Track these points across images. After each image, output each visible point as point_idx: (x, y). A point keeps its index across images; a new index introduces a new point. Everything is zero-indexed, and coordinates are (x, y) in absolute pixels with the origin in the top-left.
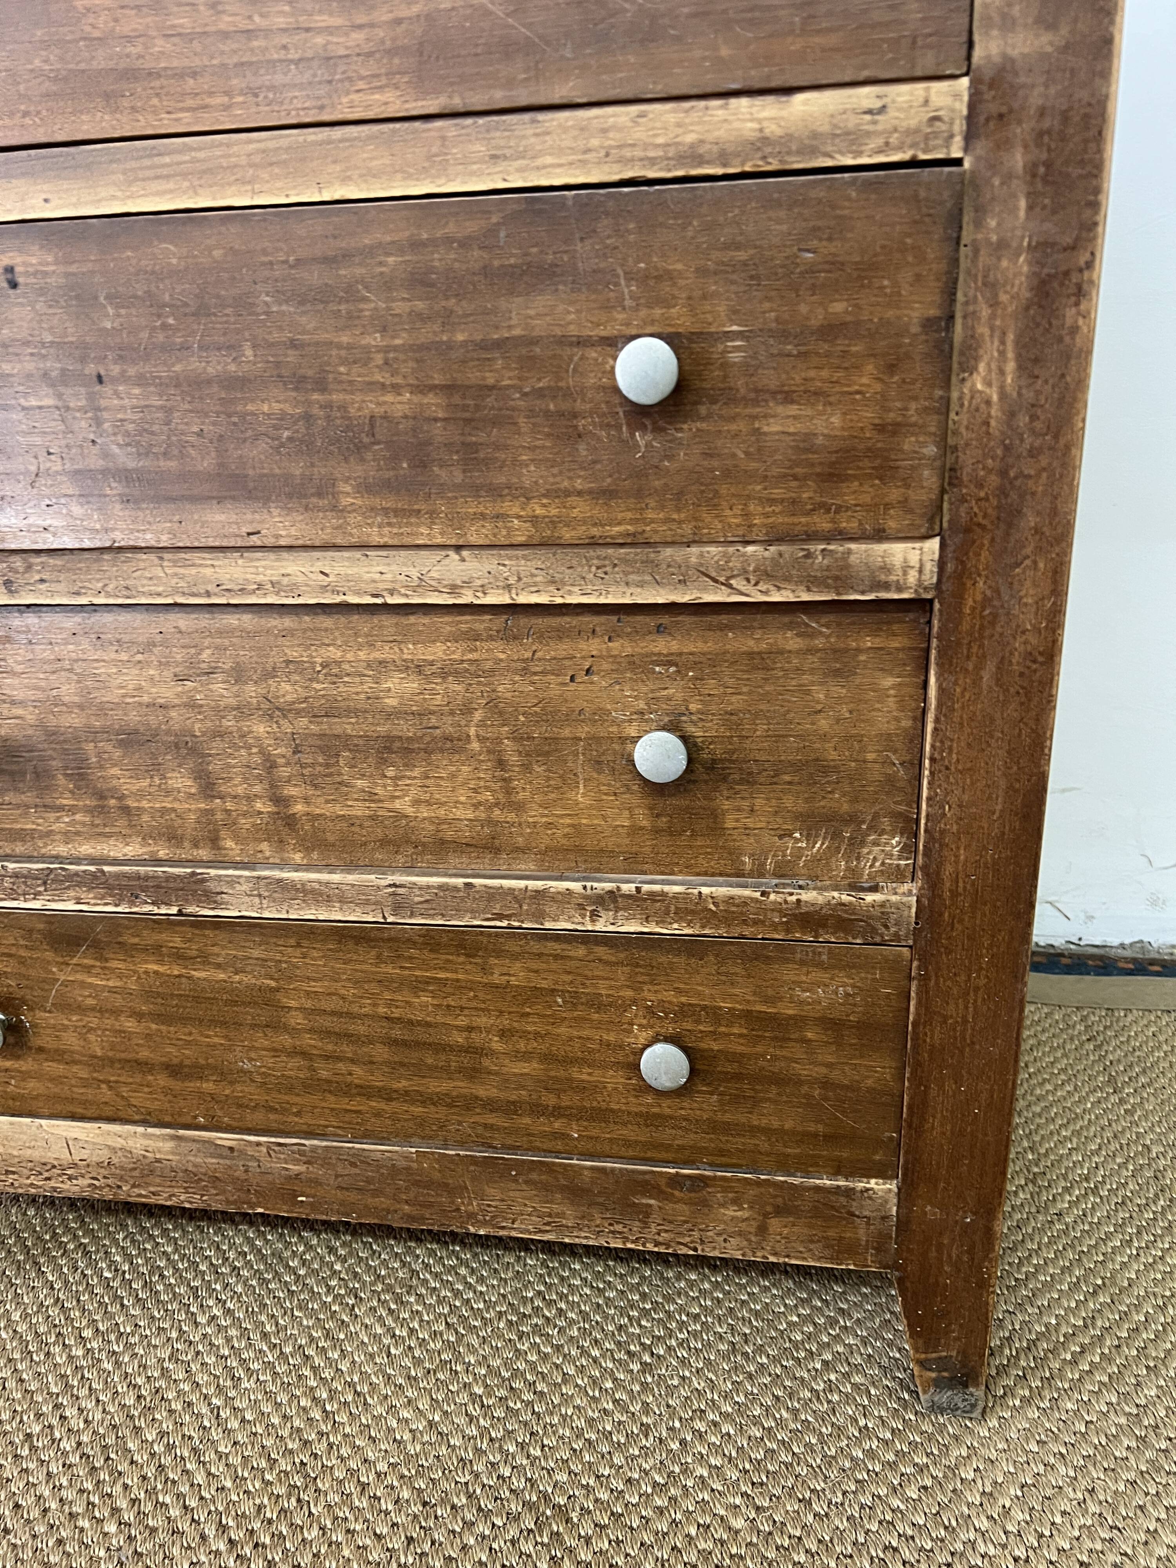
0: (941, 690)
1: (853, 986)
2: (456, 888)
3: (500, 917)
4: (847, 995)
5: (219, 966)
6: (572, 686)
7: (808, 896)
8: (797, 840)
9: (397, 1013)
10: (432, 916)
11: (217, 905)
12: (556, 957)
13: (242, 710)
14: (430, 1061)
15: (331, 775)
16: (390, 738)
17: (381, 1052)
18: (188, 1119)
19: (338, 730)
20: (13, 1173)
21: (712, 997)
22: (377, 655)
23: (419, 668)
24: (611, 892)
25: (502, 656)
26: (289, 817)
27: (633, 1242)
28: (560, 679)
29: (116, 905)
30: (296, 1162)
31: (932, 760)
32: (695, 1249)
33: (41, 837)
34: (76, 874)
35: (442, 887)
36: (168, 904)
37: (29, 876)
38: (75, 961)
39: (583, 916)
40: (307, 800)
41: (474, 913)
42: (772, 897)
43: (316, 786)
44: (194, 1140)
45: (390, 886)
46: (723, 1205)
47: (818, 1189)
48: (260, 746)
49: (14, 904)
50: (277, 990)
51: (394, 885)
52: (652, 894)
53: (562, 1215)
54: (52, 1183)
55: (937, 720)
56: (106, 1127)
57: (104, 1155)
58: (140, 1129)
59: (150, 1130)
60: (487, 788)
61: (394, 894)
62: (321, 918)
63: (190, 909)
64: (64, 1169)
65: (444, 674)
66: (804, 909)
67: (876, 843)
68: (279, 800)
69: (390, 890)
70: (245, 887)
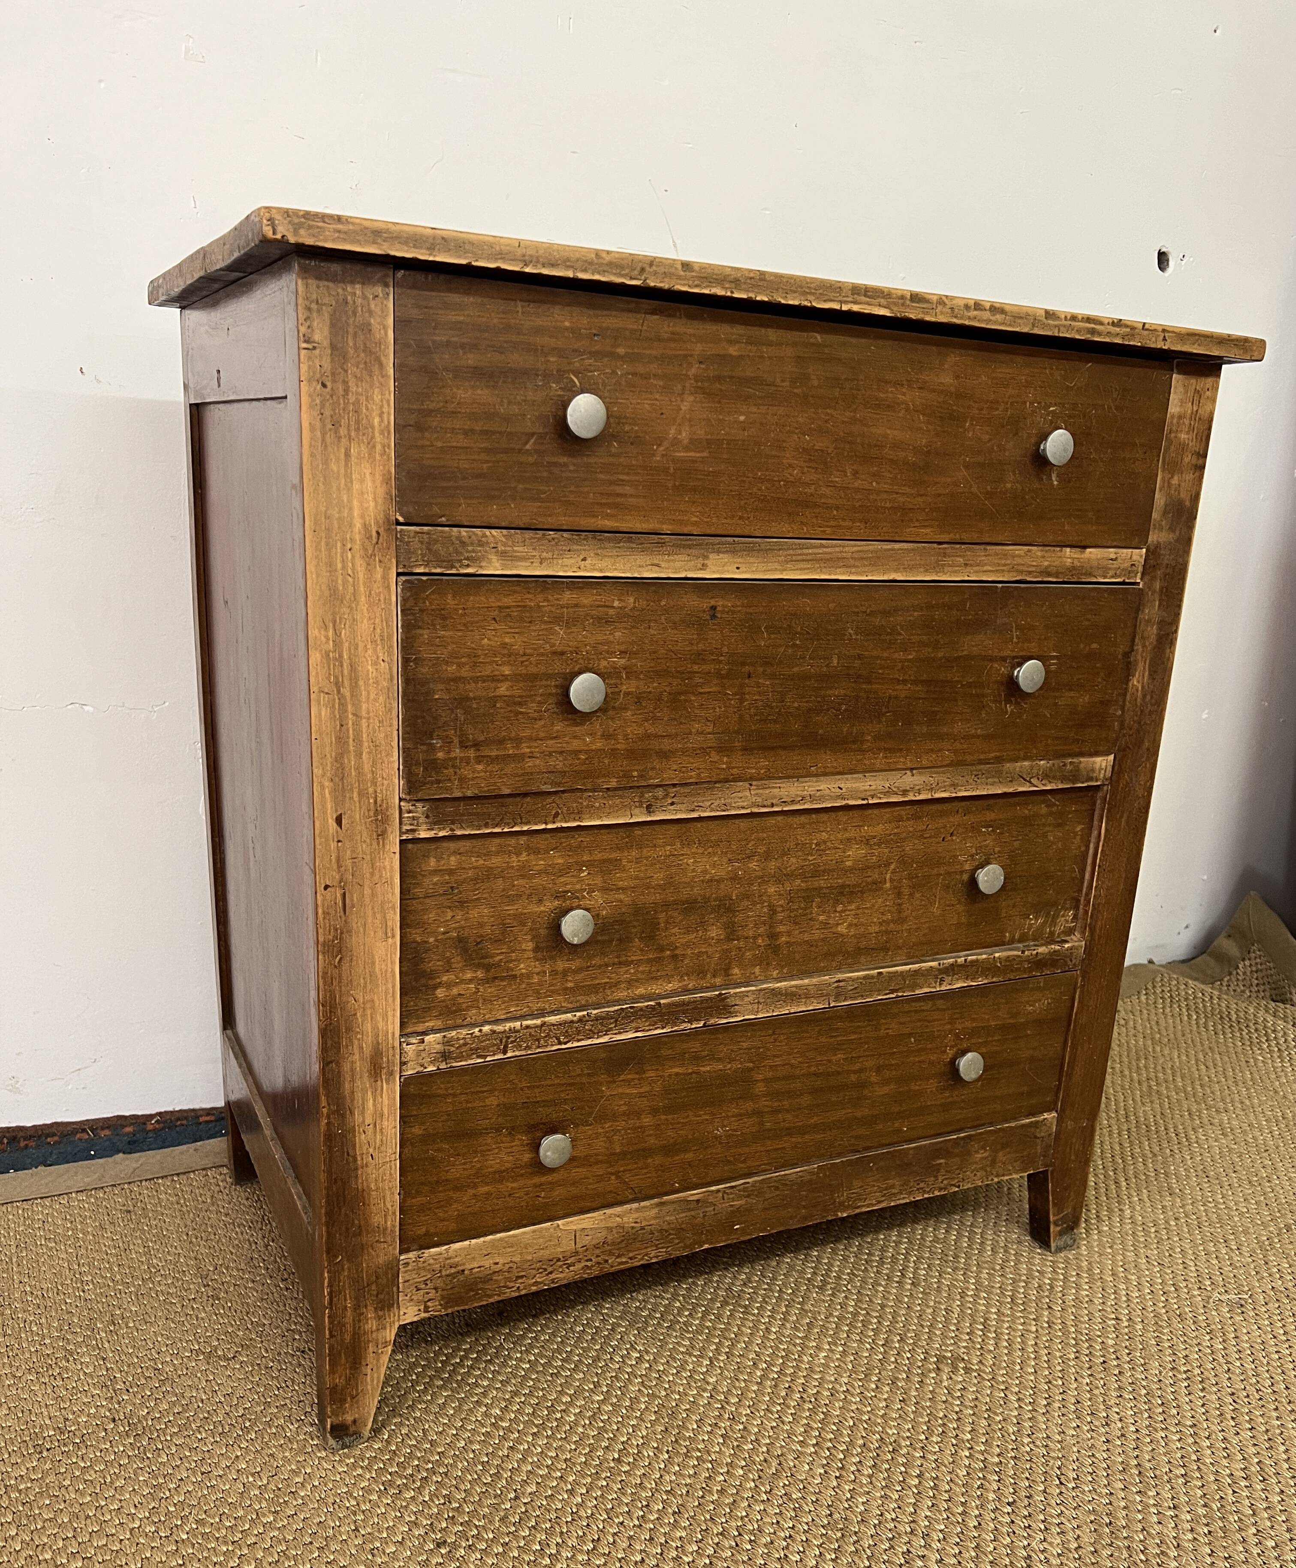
0: (1106, 830)
1: (1051, 998)
2: (872, 977)
3: (892, 992)
4: (1048, 1003)
5: (720, 1060)
6: (943, 844)
7: (1041, 950)
8: (1032, 919)
9: (821, 1069)
10: (855, 998)
11: (731, 1014)
12: (916, 1011)
13: (764, 880)
14: (833, 1099)
15: (807, 914)
16: (843, 886)
17: (806, 1100)
18: (668, 1188)
19: (816, 885)
20: (522, 1277)
21: (988, 1020)
22: (847, 835)
23: (867, 841)
24: (952, 964)
25: (911, 829)
26: (776, 946)
27: (928, 1192)
28: (937, 840)
29: (663, 1028)
30: (740, 1197)
31: (1099, 866)
32: (959, 1187)
33: (610, 988)
34: (641, 1009)
35: (865, 978)
36: (698, 1020)
37: (608, 1016)
38: (622, 1077)
39: (936, 982)
40: (789, 933)
41: (879, 991)
42: (1026, 953)
43: (796, 923)
44: (672, 1202)
45: (837, 982)
46: (977, 1152)
47: (1023, 1126)
48: (770, 902)
49: (589, 1042)
50: (752, 1069)
51: (839, 981)
52: (972, 961)
53: (892, 1187)
54: (552, 1276)
55: (1103, 845)
56: (609, 1211)
57: (600, 1236)
58: (635, 1205)
59: (642, 1204)
60: (889, 911)
61: (838, 987)
62: (792, 1011)
63: (712, 1021)
64: (564, 1260)
65: (879, 844)
66: (1039, 957)
67: (1063, 916)
68: (773, 936)
69: (836, 984)
70: (750, 999)
